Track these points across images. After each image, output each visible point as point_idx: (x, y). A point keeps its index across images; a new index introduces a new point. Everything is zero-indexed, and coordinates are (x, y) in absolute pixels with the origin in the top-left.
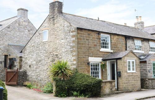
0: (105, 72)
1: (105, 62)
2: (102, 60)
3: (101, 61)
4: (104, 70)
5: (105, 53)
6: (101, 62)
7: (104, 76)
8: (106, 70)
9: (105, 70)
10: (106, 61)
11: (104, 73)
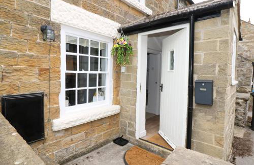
0: (128, 77)
1: (129, 37)
2: (119, 31)
3: (115, 34)
4: (123, 69)
5: (131, 12)
6: (115, 40)
7: (123, 90)
8: (133, 70)
9: (128, 69)
10: (135, 36)
11: (123, 80)
